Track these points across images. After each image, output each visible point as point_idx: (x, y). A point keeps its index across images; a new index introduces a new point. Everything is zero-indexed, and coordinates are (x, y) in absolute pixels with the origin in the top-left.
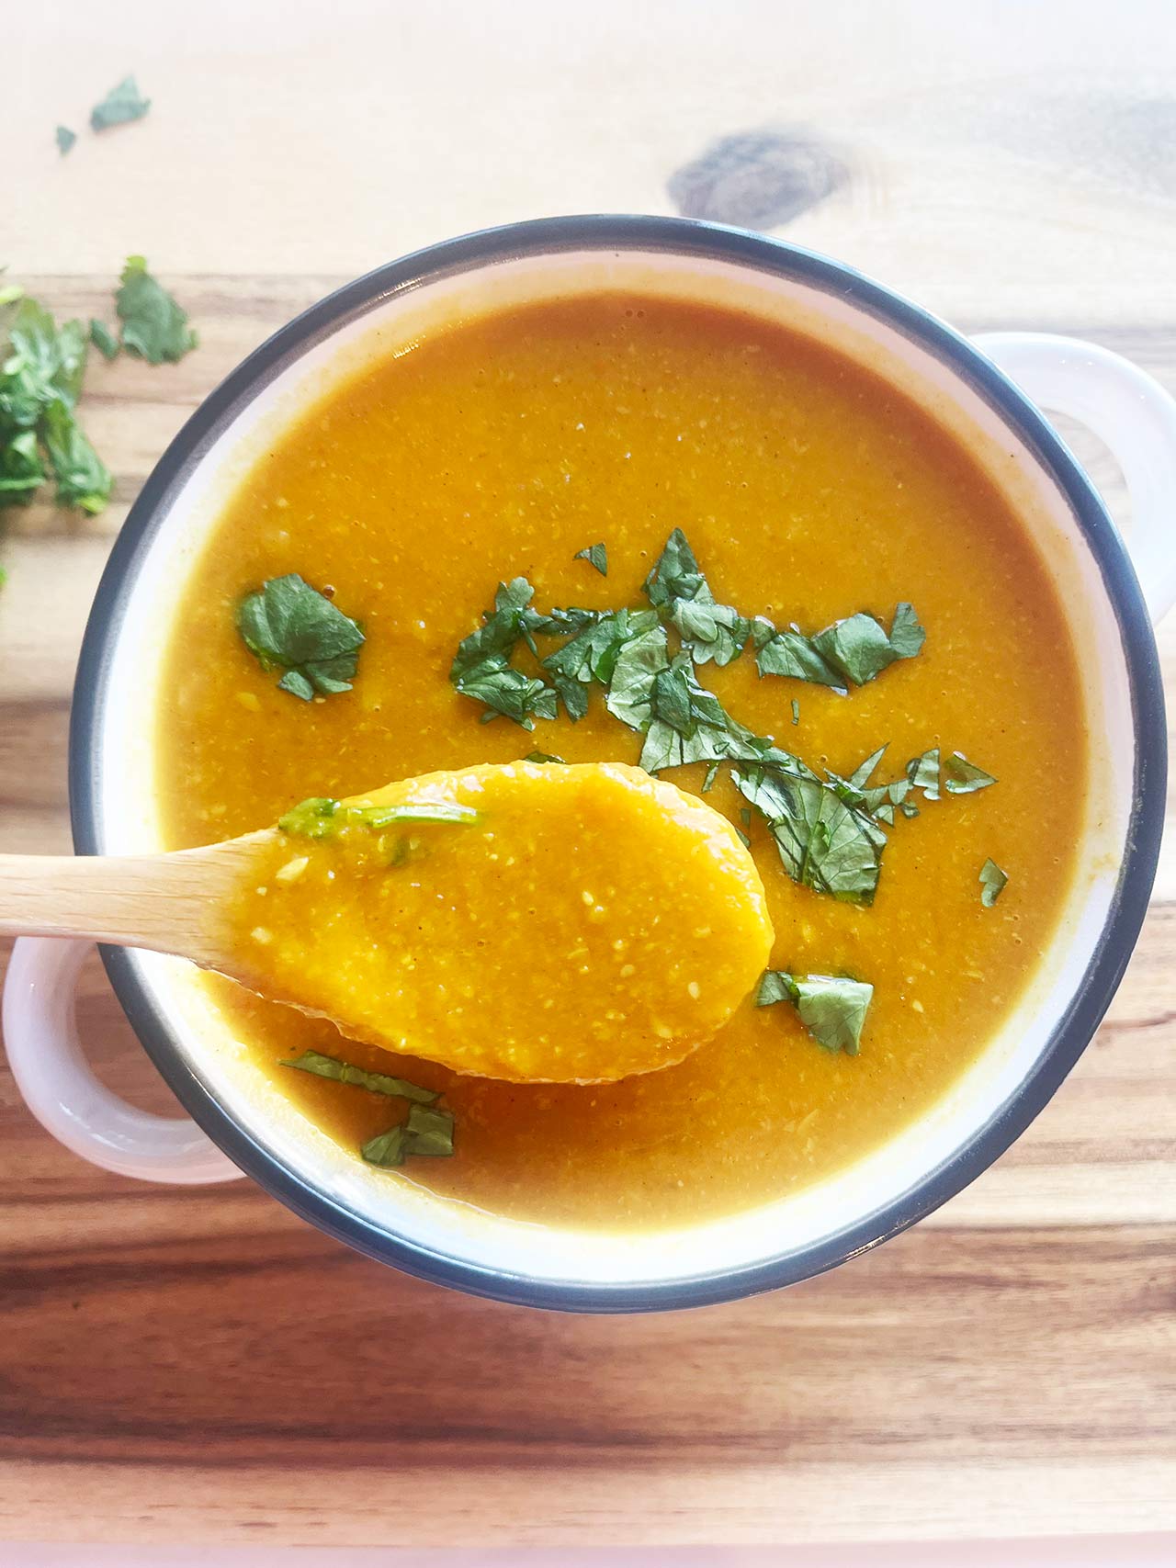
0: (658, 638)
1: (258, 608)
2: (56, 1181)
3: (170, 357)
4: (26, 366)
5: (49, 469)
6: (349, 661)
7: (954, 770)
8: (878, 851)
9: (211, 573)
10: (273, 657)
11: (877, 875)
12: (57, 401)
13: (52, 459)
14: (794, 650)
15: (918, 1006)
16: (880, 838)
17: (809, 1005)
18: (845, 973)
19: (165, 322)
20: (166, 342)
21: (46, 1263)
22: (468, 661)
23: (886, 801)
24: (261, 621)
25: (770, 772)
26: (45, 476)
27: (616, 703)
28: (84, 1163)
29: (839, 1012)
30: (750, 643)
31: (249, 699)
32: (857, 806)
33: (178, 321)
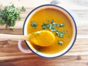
0: (52, 25)
1: (32, 23)
3: (25, 11)
4: (17, 12)
6: (37, 26)
7: (67, 31)
9: (29, 22)
10: (33, 26)
11: (63, 36)
12: (19, 13)
14: (59, 25)
15: (65, 43)
18: (62, 41)
22: (42, 26)
25: (57, 31)
26: (18, 17)
27: (50, 28)
29: (61, 43)
30: (56, 25)
31: (31, 28)
32: (62, 33)
33: (25, 9)
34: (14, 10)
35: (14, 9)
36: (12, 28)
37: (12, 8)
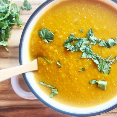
1: (41, 32)
2: (16, 98)
3: (29, 10)
4: (14, 11)
5: (16, 22)
8: (110, 68)
9: (35, 29)
10: (43, 38)
11: (110, 71)
12: (17, 15)
13: (17, 21)
14: (103, 43)
15: (114, 84)
16: (110, 66)
17: (99, 85)
18: (104, 81)
19: (29, 6)
20: (29, 8)
21: (15, 107)
22: (66, 43)
23: (112, 61)
24: (42, 34)
26: (16, 23)
27: (81, 49)
28: (19, 96)
29: (104, 86)
30: (98, 42)
32: (108, 62)
34: (8, 8)
35: (6, 5)
36: (5, 45)
37: (4, 3)
